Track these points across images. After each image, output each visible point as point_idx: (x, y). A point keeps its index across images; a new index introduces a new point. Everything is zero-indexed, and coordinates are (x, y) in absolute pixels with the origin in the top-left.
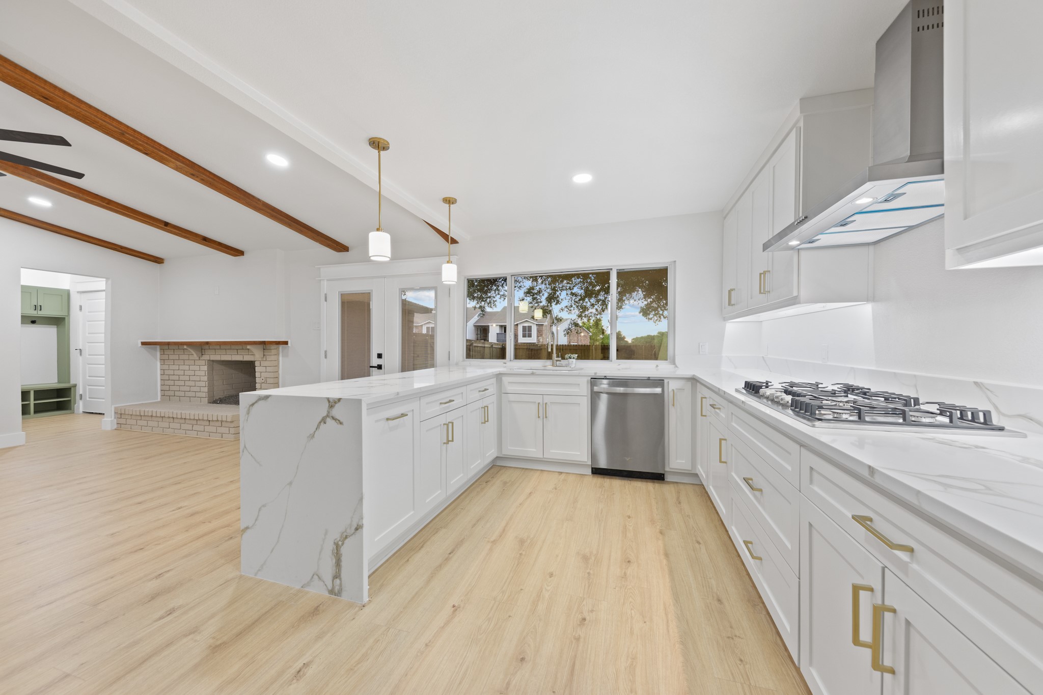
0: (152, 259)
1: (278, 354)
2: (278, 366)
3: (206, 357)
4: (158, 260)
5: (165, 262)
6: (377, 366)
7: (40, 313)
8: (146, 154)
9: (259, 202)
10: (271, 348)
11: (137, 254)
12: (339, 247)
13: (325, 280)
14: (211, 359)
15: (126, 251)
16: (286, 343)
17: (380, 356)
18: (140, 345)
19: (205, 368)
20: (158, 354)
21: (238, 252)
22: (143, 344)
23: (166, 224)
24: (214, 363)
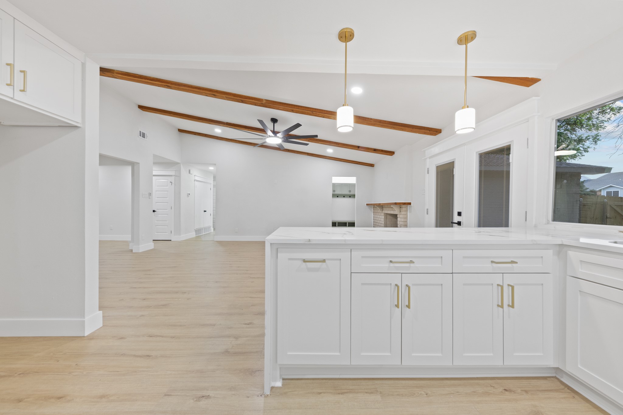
0: (370, 165)
1: (407, 211)
2: (406, 218)
3: (384, 212)
4: (372, 165)
5: (375, 166)
6: (457, 222)
7: (350, 193)
8: (323, 117)
9: (371, 120)
10: (403, 207)
11: (367, 165)
12: (435, 132)
13: (428, 159)
14: (385, 213)
15: (361, 164)
16: (410, 204)
17: (459, 214)
18: (366, 205)
19: (383, 217)
20: (373, 209)
21: (391, 153)
22: (367, 205)
23: (359, 147)
24: (387, 215)
